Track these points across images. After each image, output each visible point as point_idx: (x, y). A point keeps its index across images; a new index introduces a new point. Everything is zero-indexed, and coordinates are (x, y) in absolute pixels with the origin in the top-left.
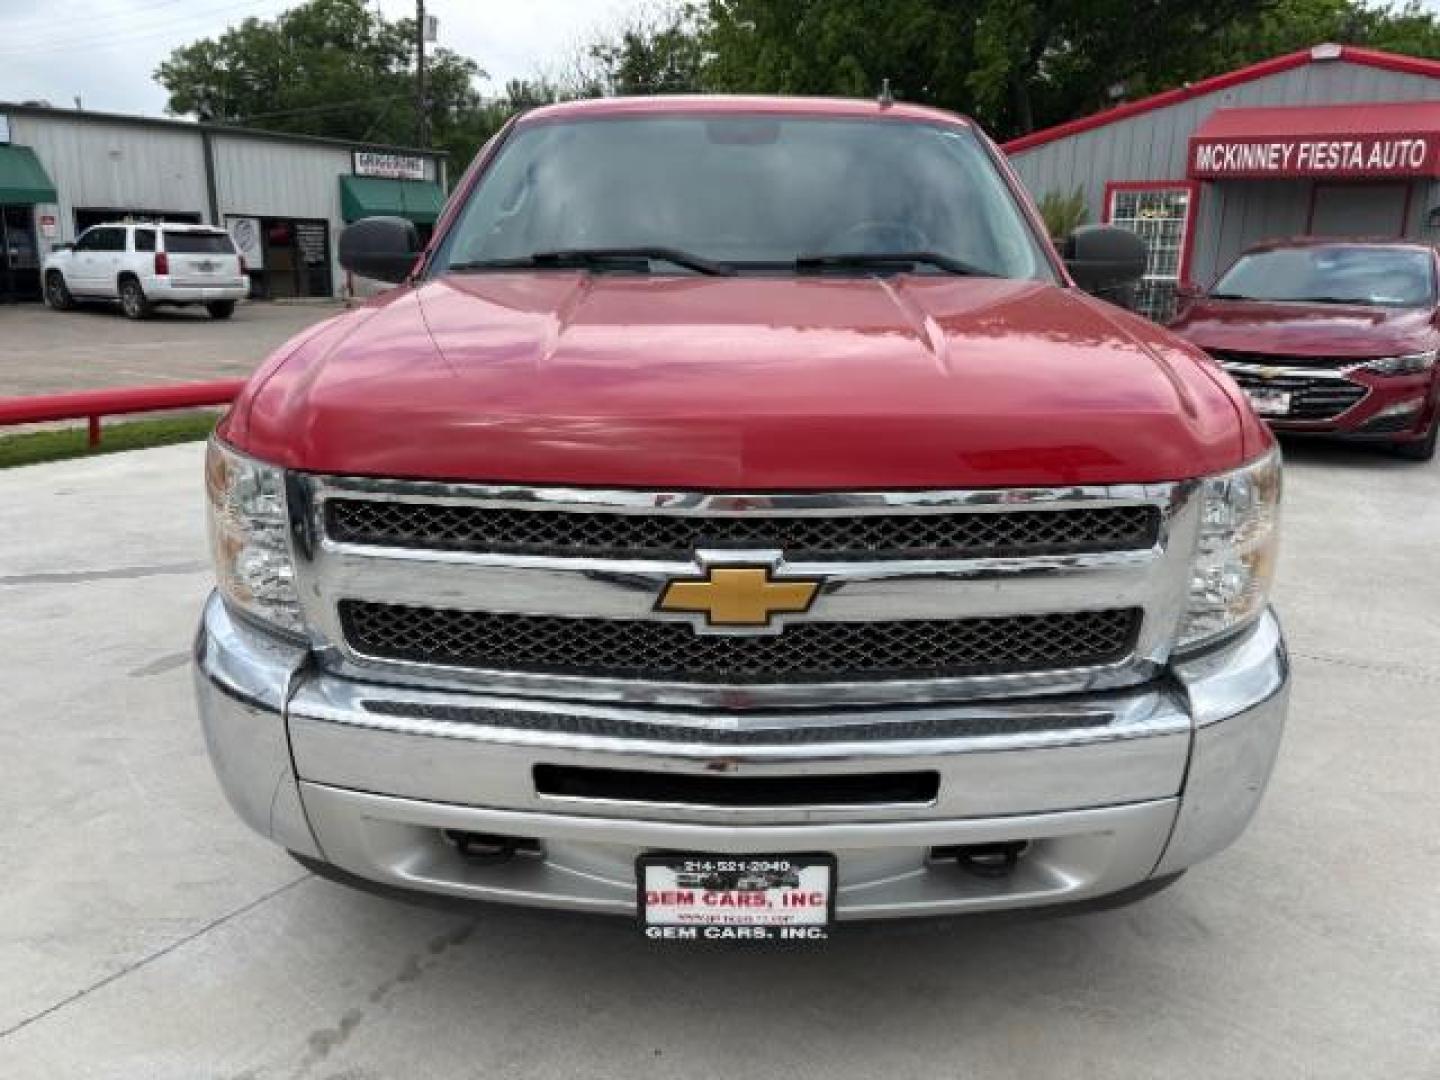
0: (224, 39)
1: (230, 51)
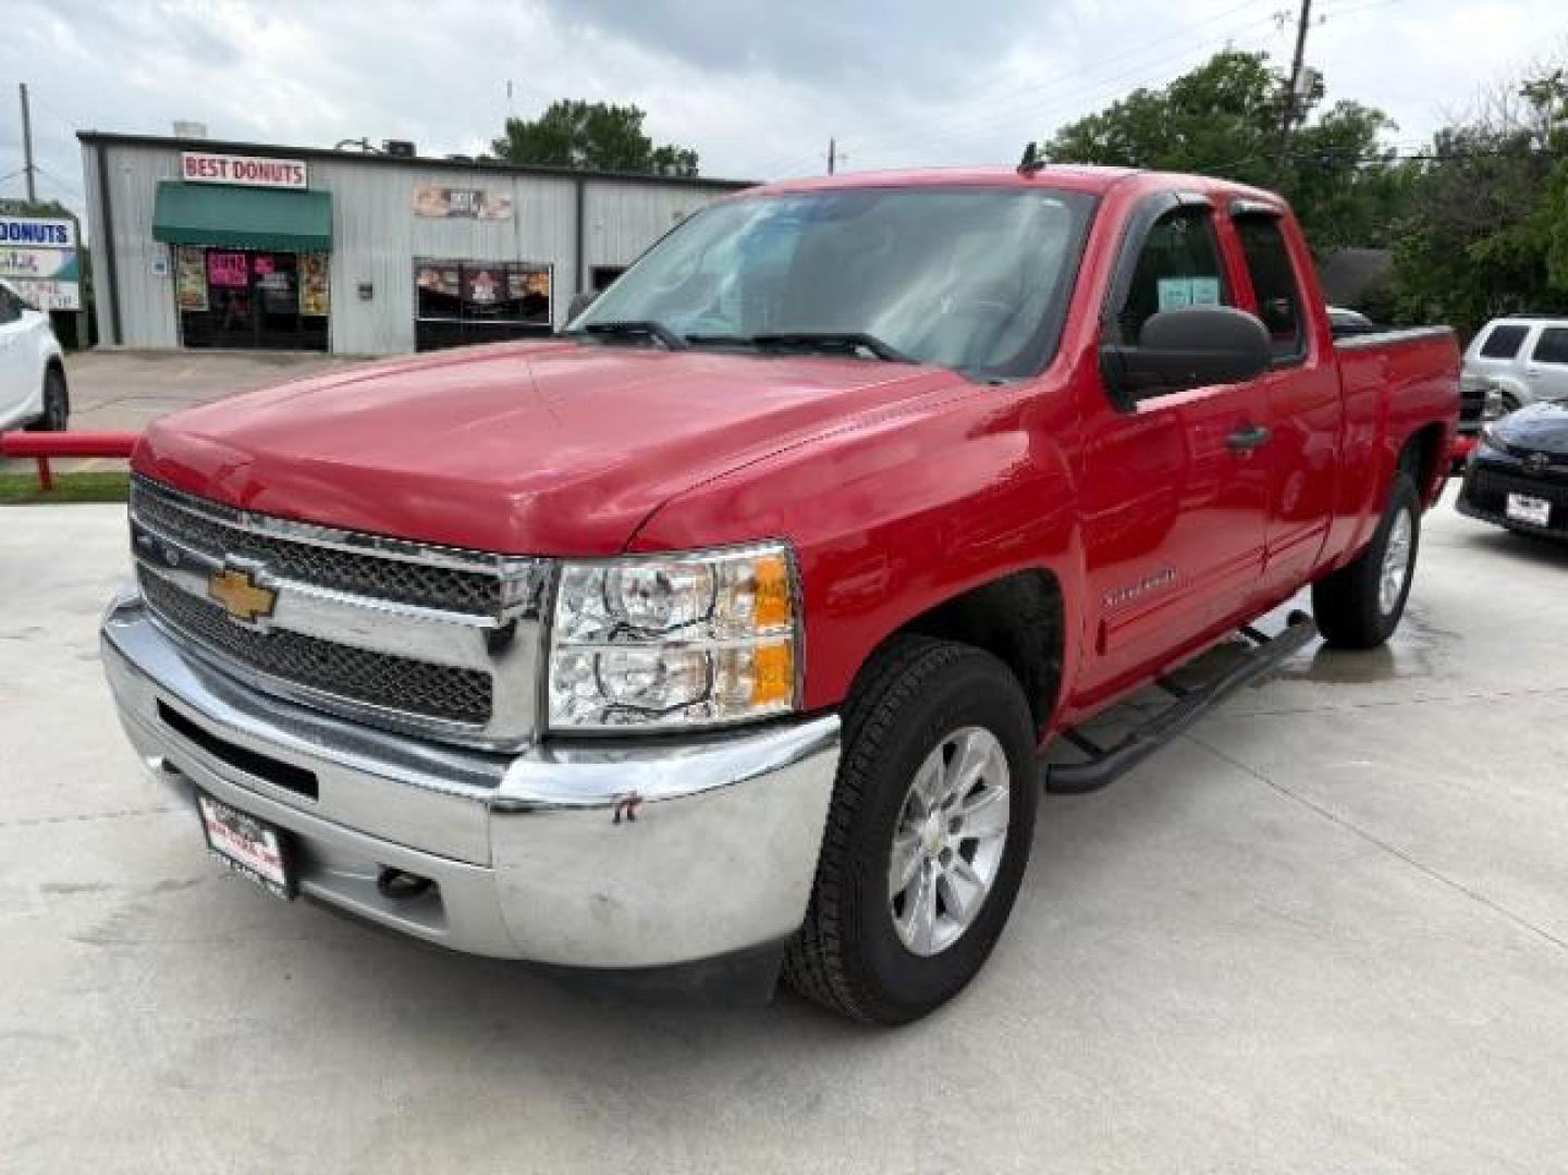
0: (1107, 113)
1: (1113, 124)
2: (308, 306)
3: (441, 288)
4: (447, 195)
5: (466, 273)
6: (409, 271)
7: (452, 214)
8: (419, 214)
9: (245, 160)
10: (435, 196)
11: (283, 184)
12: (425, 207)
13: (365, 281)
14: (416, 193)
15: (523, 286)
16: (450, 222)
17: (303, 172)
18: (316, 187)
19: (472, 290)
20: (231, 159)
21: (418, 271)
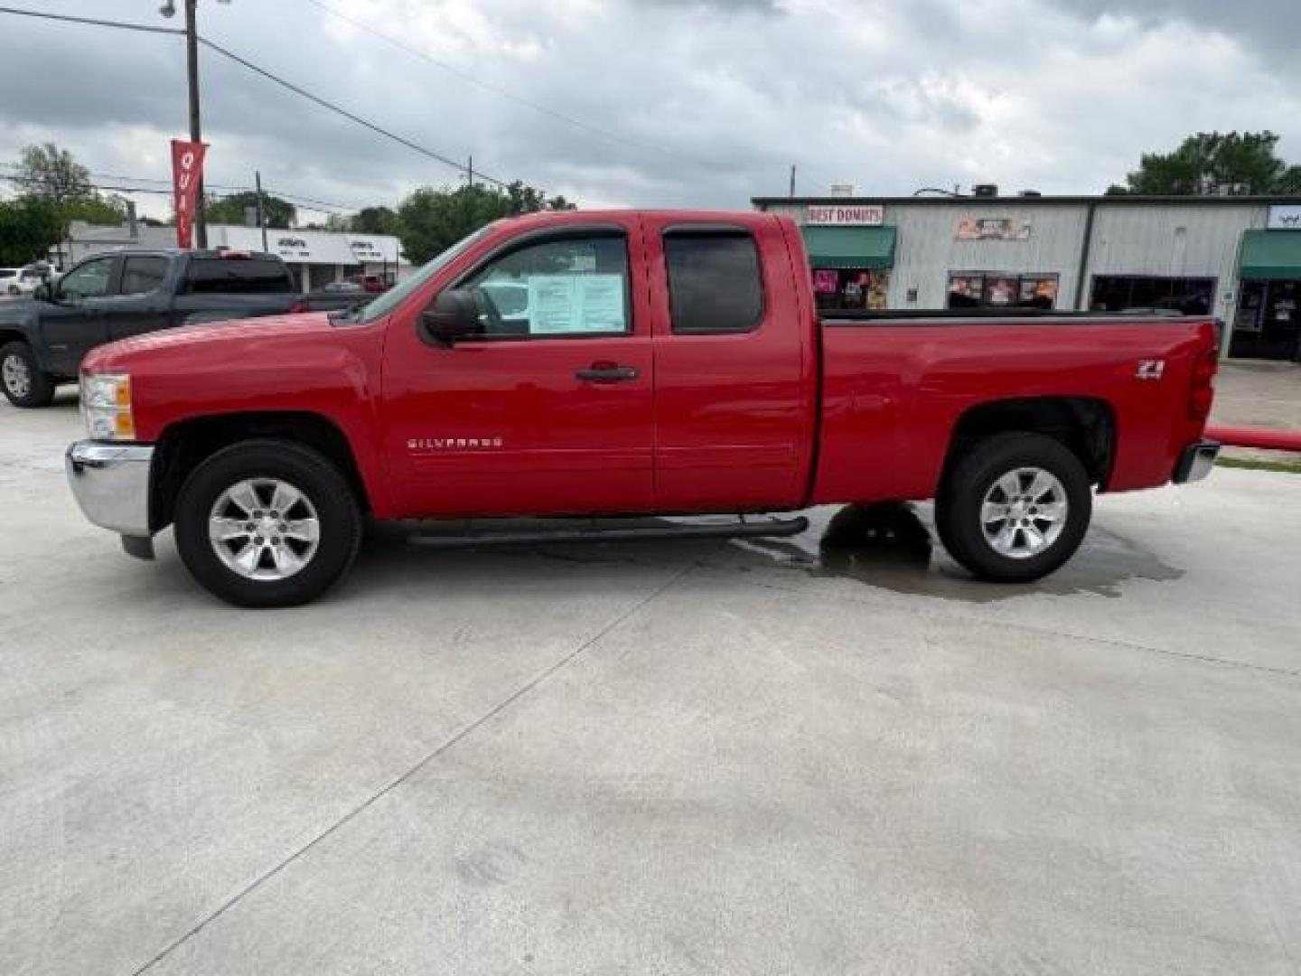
2: (872, 305)
3: (968, 293)
4: (980, 224)
5: (988, 281)
6: (944, 280)
7: (983, 238)
8: (957, 239)
9: (844, 208)
10: (972, 225)
11: (867, 222)
12: (963, 233)
13: (912, 286)
14: (957, 224)
15: (1033, 291)
16: (981, 243)
17: (880, 214)
18: (889, 222)
19: (990, 294)
20: (836, 208)
21: (951, 280)
